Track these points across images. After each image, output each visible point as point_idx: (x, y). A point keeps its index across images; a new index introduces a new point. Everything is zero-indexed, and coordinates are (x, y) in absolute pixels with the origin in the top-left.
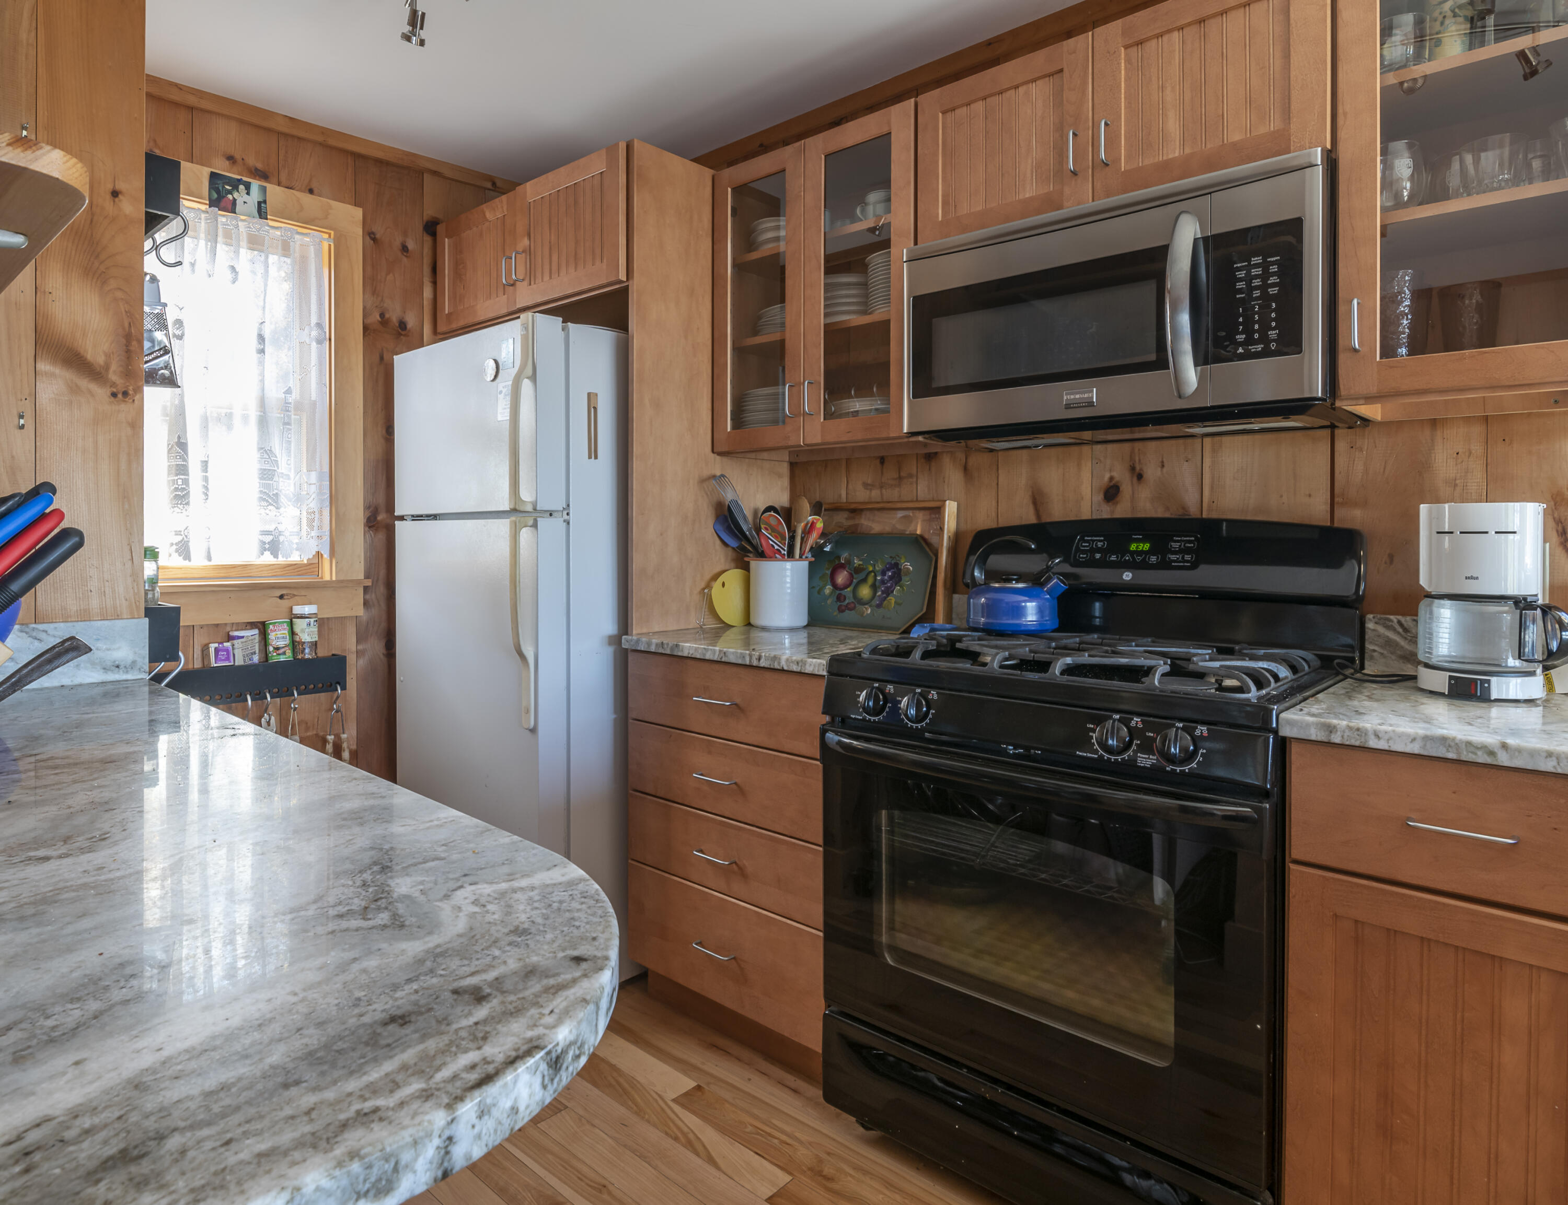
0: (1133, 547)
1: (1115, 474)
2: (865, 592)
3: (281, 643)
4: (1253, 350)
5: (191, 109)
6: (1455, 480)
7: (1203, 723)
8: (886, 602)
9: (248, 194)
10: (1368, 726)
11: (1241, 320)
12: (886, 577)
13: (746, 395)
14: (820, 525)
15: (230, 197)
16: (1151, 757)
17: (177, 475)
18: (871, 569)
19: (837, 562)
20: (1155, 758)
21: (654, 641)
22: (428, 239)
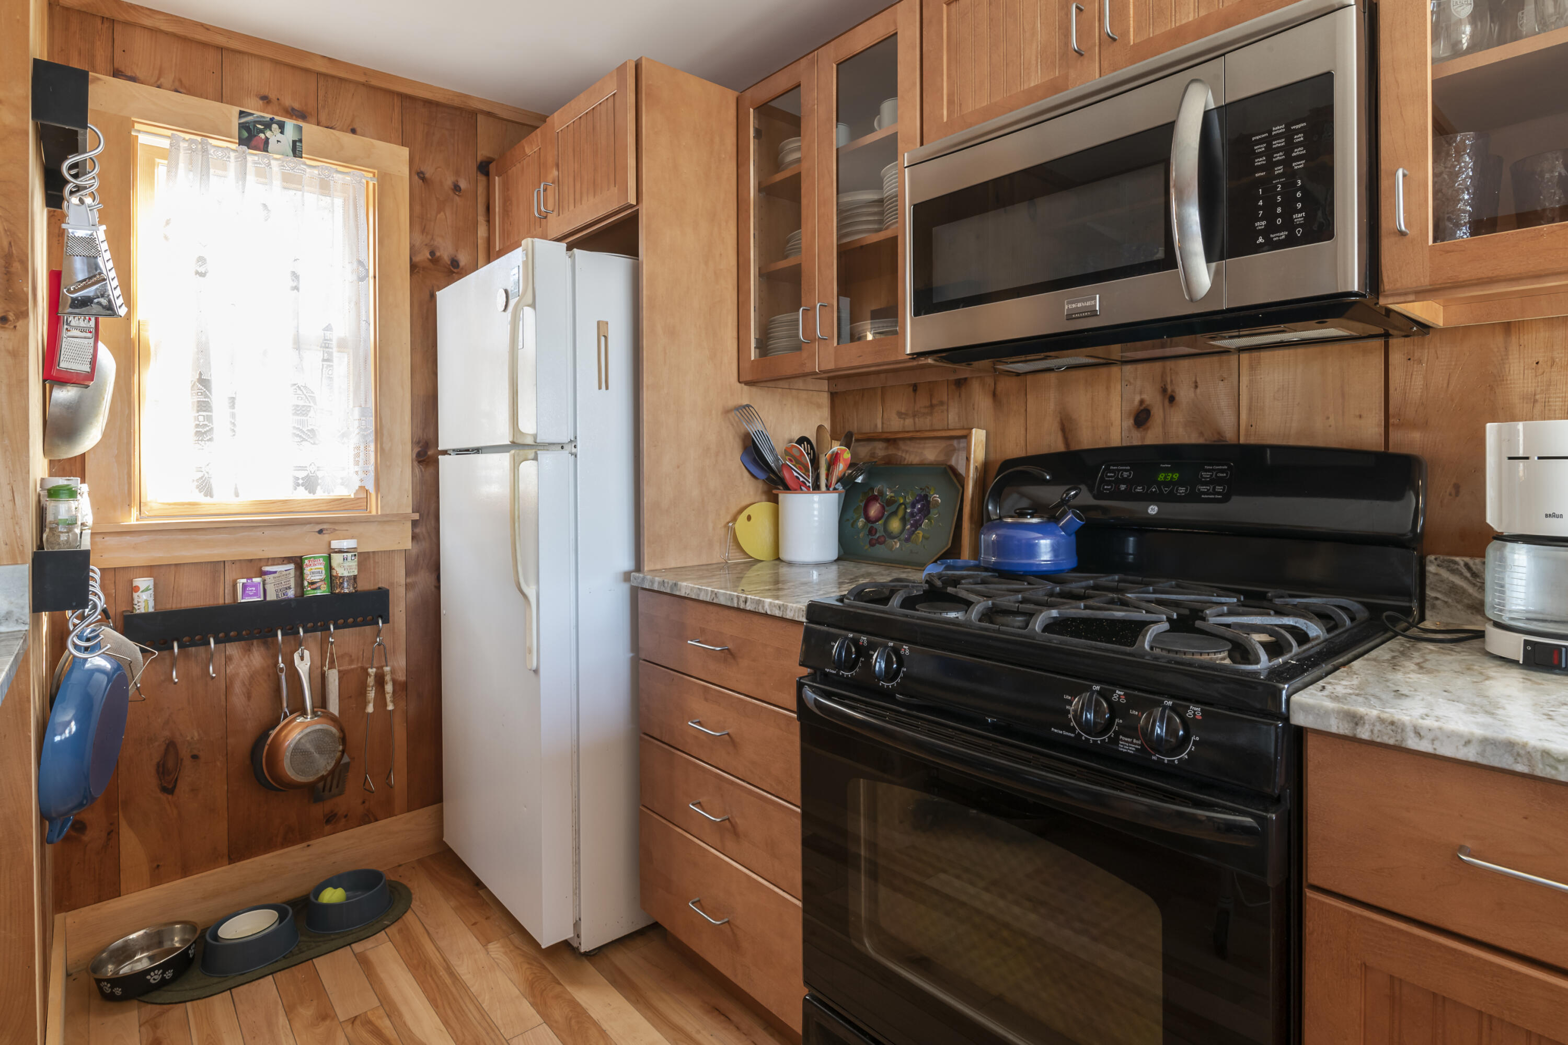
0: (1161, 477)
1: (1145, 396)
2: (895, 525)
3: (316, 578)
4: (1275, 239)
5: (221, 49)
6: (1535, 395)
7: (1197, 702)
8: (914, 536)
9: (282, 133)
10: (1406, 719)
11: (1261, 203)
12: (916, 510)
13: (772, 321)
14: (847, 455)
15: (262, 136)
16: (1135, 741)
17: (198, 411)
18: (902, 501)
19: (871, 494)
20: (1139, 742)
21: (657, 579)
22: (482, 179)
